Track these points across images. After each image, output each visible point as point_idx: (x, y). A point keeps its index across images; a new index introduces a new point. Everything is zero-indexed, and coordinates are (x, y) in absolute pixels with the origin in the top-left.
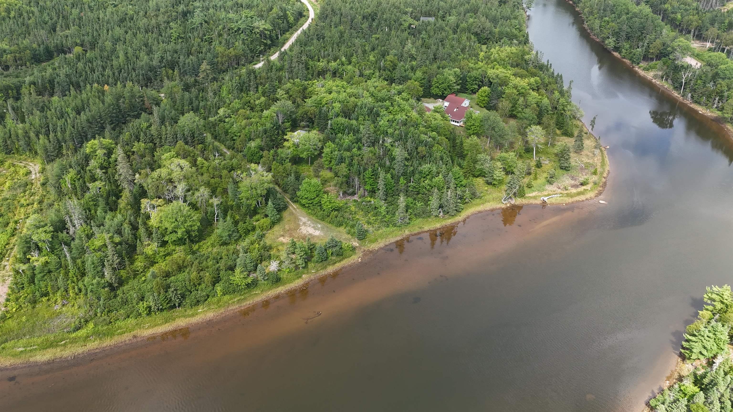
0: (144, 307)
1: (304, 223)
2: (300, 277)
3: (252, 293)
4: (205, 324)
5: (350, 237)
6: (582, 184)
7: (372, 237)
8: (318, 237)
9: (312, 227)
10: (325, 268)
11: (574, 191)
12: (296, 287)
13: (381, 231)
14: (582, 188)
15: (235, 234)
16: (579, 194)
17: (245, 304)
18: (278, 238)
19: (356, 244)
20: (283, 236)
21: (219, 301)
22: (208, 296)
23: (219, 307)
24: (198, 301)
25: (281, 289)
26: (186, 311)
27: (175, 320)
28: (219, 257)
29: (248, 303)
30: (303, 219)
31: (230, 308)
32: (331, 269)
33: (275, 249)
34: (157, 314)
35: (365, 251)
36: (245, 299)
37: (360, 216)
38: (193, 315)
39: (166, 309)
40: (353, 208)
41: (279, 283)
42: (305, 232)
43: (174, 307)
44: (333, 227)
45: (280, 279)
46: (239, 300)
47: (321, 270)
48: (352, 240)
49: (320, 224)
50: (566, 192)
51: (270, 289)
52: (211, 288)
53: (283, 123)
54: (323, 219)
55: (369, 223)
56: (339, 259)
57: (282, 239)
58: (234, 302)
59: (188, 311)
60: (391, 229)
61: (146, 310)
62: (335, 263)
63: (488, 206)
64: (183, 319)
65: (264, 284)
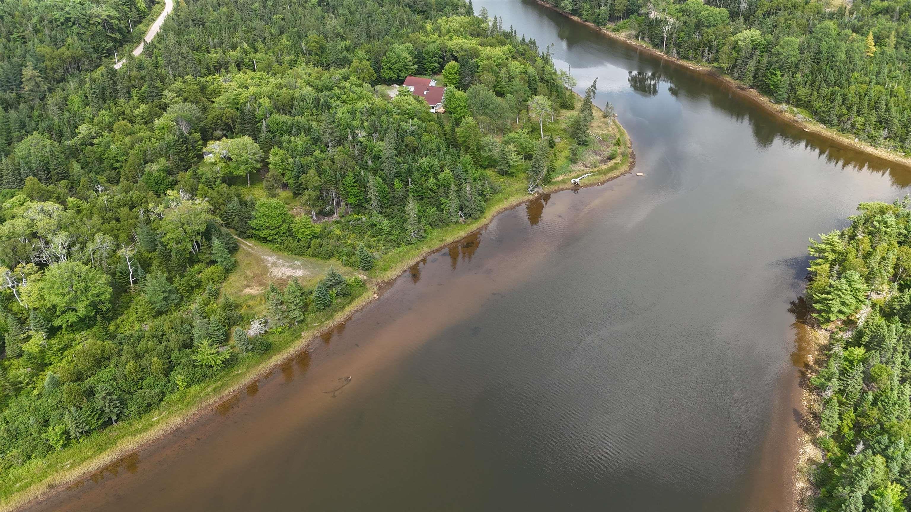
0: (56, 435)
1: (274, 264)
2: (300, 336)
3: (233, 375)
4: (171, 436)
5: (351, 269)
6: (610, 158)
7: (382, 264)
8: (303, 278)
9: (288, 267)
10: (331, 316)
11: (604, 167)
12: (298, 351)
13: (390, 254)
14: (612, 163)
15: (173, 296)
16: (611, 169)
17: (227, 392)
18: (242, 291)
19: (362, 276)
20: (248, 286)
21: (183, 397)
22: (163, 394)
23: (187, 406)
24: (149, 405)
25: (277, 359)
26: (131, 425)
27: (116, 444)
28: (161, 333)
29: (231, 389)
30: (270, 258)
31: (205, 404)
32: (339, 317)
33: (245, 307)
34: (81, 441)
35: (378, 284)
36: (224, 385)
37: (352, 239)
38: (145, 429)
39: (95, 429)
40: (338, 232)
41: (271, 352)
42: (279, 275)
43: (109, 422)
44: (320, 261)
45: (270, 345)
46: (215, 389)
47: (326, 320)
48: (356, 273)
49: (298, 260)
50: (596, 169)
51: (259, 363)
52: (164, 381)
53: (190, 133)
54: (300, 253)
55: (370, 247)
56: (348, 301)
57: (247, 290)
58: (208, 394)
59: (135, 424)
60: (403, 249)
61: (61, 438)
62: (344, 307)
63: (513, 201)
64: (129, 438)
65: (248, 357)
